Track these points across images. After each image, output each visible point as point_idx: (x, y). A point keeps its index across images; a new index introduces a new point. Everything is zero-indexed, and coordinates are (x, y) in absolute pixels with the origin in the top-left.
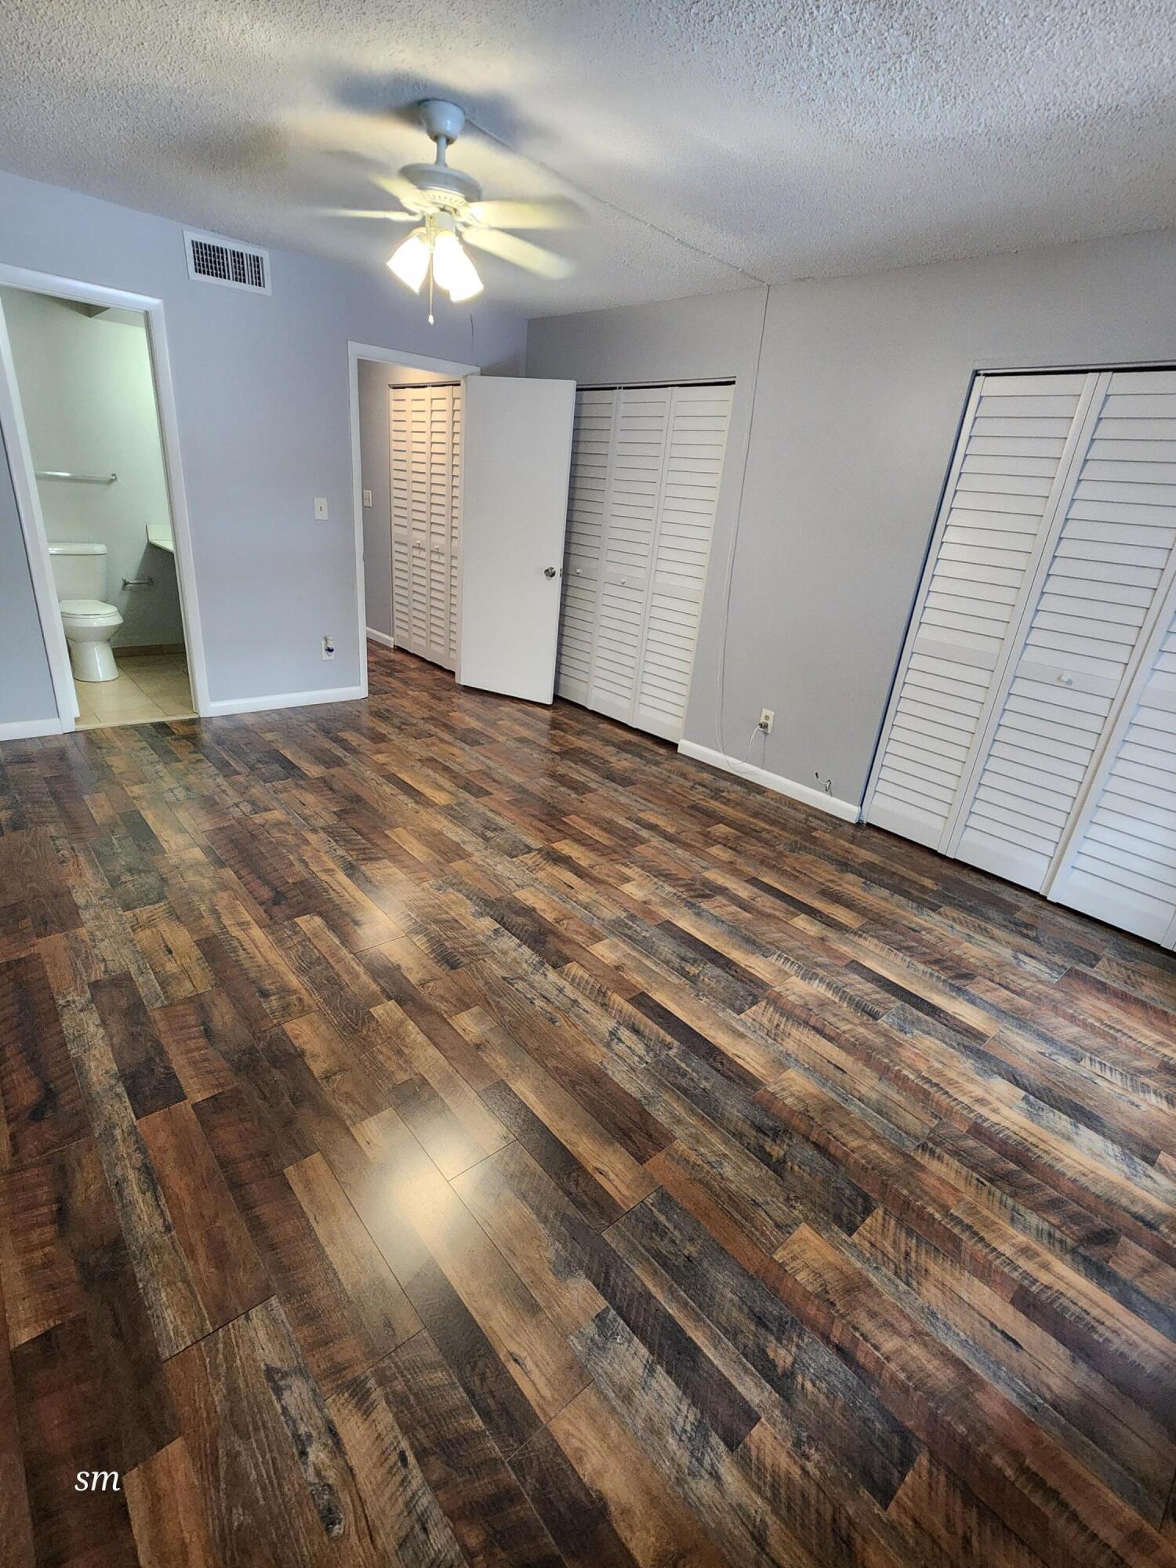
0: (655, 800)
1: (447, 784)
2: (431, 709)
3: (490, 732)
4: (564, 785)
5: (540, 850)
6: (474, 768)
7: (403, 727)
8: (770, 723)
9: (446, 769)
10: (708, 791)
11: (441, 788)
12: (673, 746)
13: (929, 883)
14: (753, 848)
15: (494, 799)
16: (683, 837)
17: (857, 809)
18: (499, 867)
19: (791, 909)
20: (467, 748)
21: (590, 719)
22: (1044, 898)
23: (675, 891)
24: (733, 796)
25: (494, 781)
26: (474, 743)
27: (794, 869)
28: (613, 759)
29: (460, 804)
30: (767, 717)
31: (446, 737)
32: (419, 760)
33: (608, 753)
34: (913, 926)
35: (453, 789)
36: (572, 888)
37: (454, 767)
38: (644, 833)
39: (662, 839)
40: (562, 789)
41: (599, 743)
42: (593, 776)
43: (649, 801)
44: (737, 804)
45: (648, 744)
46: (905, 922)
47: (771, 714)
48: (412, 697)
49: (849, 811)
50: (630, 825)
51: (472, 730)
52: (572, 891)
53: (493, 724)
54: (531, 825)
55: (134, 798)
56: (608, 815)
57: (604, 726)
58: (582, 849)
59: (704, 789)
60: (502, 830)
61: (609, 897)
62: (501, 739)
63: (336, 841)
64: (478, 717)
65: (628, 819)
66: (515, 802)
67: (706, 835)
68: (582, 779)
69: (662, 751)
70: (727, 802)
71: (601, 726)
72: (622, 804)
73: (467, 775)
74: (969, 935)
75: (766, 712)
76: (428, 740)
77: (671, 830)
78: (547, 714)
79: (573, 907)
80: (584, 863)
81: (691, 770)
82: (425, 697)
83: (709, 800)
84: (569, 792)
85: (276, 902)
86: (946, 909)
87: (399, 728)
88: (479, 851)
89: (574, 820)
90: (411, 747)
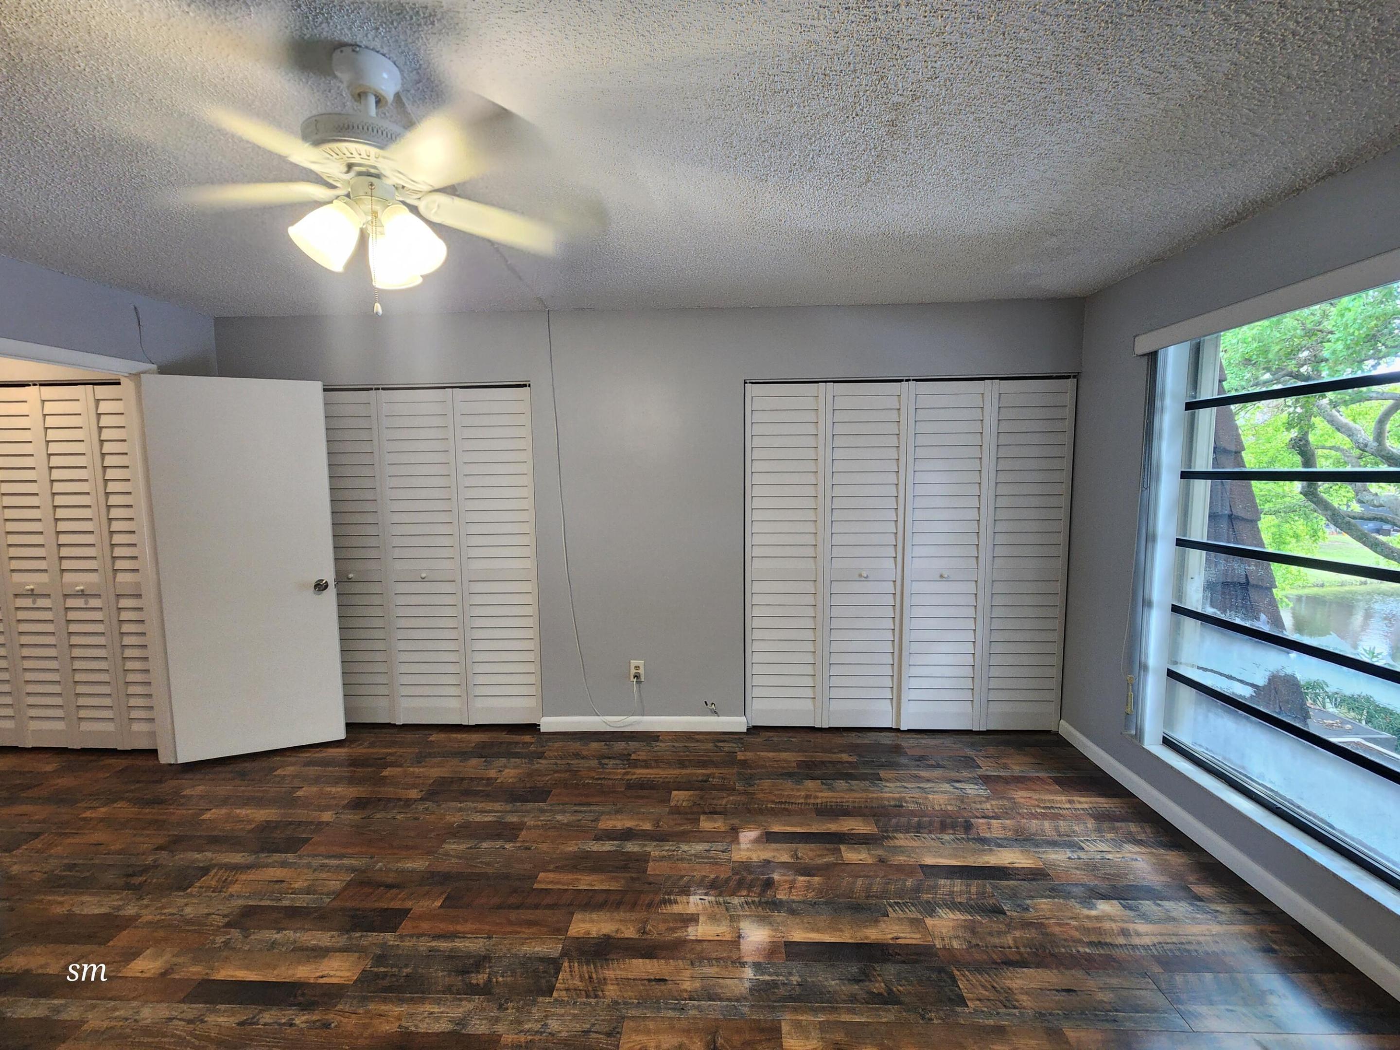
0: (591, 800)
1: (324, 938)
2: (158, 824)
3: (301, 814)
4: (484, 839)
5: (565, 953)
6: (335, 885)
7: (137, 880)
8: (641, 671)
9: (294, 914)
10: (618, 762)
11: (319, 953)
12: (533, 728)
13: (845, 757)
14: (726, 800)
15: (420, 917)
16: (665, 827)
17: (743, 719)
18: (553, 1023)
19: (827, 845)
20: (290, 857)
21: (409, 736)
22: (898, 730)
23: (743, 899)
24: (642, 755)
25: (390, 887)
26: (292, 845)
28: (492, 773)
29: (380, 959)
30: (637, 668)
31: (237, 858)
32: (228, 925)
33: (473, 767)
34: (891, 803)
35: (342, 940)
36: (665, 980)
37: (302, 901)
38: (631, 847)
39: (655, 843)
40: (485, 845)
41: (455, 761)
42: (497, 806)
43: (589, 804)
44: (656, 761)
45: (504, 737)
46: (886, 803)
47: (640, 663)
48: (102, 820)
49: (737, 723)
50: (608, 846)
51: (266, 827)
52: (670, 986)
53: (290, 801)
54: (510, 923)
56: (572, 847)
57: (434, 737)
58: (603, 915)
59: (612, 762)
60: (486, 958)
61: (709, 959)
62: (327, 816)
64: (260, 802)
65: (597, 838)
66: (450, 902)
67: (677, 811)
68: (489, 818)
69: (527, 738)
70: (646, 764)
71: (431, 738)
72: (567, 825)
73: (337, 904)
74: (919, 787)
75: (634, 663)
76: (210, 880)
77: (647, 826)
78: (342, 752)
80: (630, 932)
81: (576, 746)
83: (633, 771)
84: (498, 844)
86: (882, 774)
87: (128, 887)
88: (498, 1019)
89: (546, 879)
90: (188, 910)
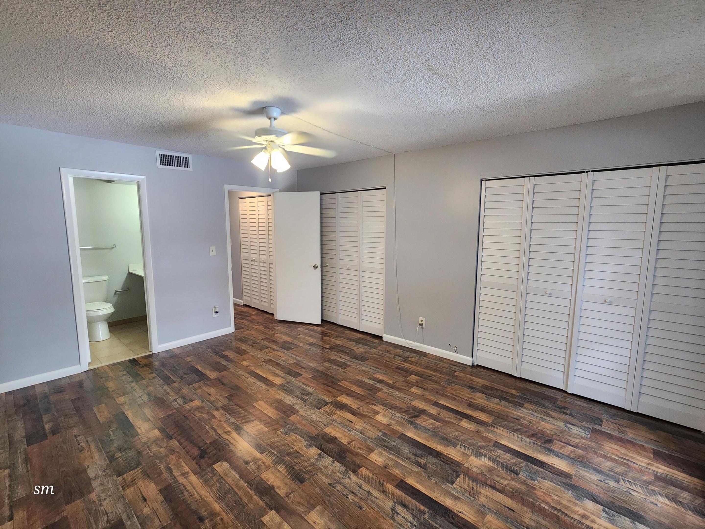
0: (379, 367)
1: (280, 373)
2: (265, 334)
3: (296, 342)
4: (335, 365)
5: (331, 403)
6: (291, 362)
7: (254, 345)
8: (424, 323)
9: (278, 364)
10: (402, 359)
11: (277, 375)
12: (380, 338)
13: (514, 392)
14: (431, 385)
15: (304, 378)
16: (397, 384)
17: (471, 359)
18: (314, 416)
19: (458, 417)
20: (286, 351)
21: (339, 329)
22: (566, 392)
23: (401, 416)
24: (413, 359)
25: (302, 368)
26: (289, 349)
27: (452, 394)
28: (354, 348)
29: (288, 383)
30: (422, 321)
31: (275, 347)
32: (264, 361)
33: (351, 345)
34: (515, 417)
35: (283, 375)
36: (352, 422)
37: (282, 363)
38: (379, 385)
39: (387, 387)
40: (335, 367)
41: (346, 341)
42: (347, 358)
43: (377, 368)
44: (417, 363)
45: (369, 338)
46: (511, 415)
47: (423, 319)
48: (256, 329)
49: (467, 360)
50: (371, 382)
51: (287, 342)
52: (352, 424)
53: (296, 338)
54: (324, 389)
55: (121, 404)
56: (359, 378)
57: (347, 332)
58: (351, 399)
59: (400, 358)
60: (311, 394)
61: (371, 424)
62: (301, 345)
63: (229, 414)
64: (288, 335)
65: (370, 379)
66: (314, 378)
67: (407, 382)
68: (343, 361)
69: (376, 341)
70: (412, 363)
71: (345, 332)
72: (364, 371)
73: (288, 366)
74: (541, 417)
75: (421, 318)
76: (267, 350)
77: (390, 382)
78: (319, 329)
79: (355, 433)
80: (354, 406)
81: (391, 348)
82: (261, 328)
83: (404, 363)
84: (338, 368)
85: (202, 456)
86: (526, 405)
87: (252, 346)
88: (302, 408)
89: (344, 383)
90: (259, 355)
